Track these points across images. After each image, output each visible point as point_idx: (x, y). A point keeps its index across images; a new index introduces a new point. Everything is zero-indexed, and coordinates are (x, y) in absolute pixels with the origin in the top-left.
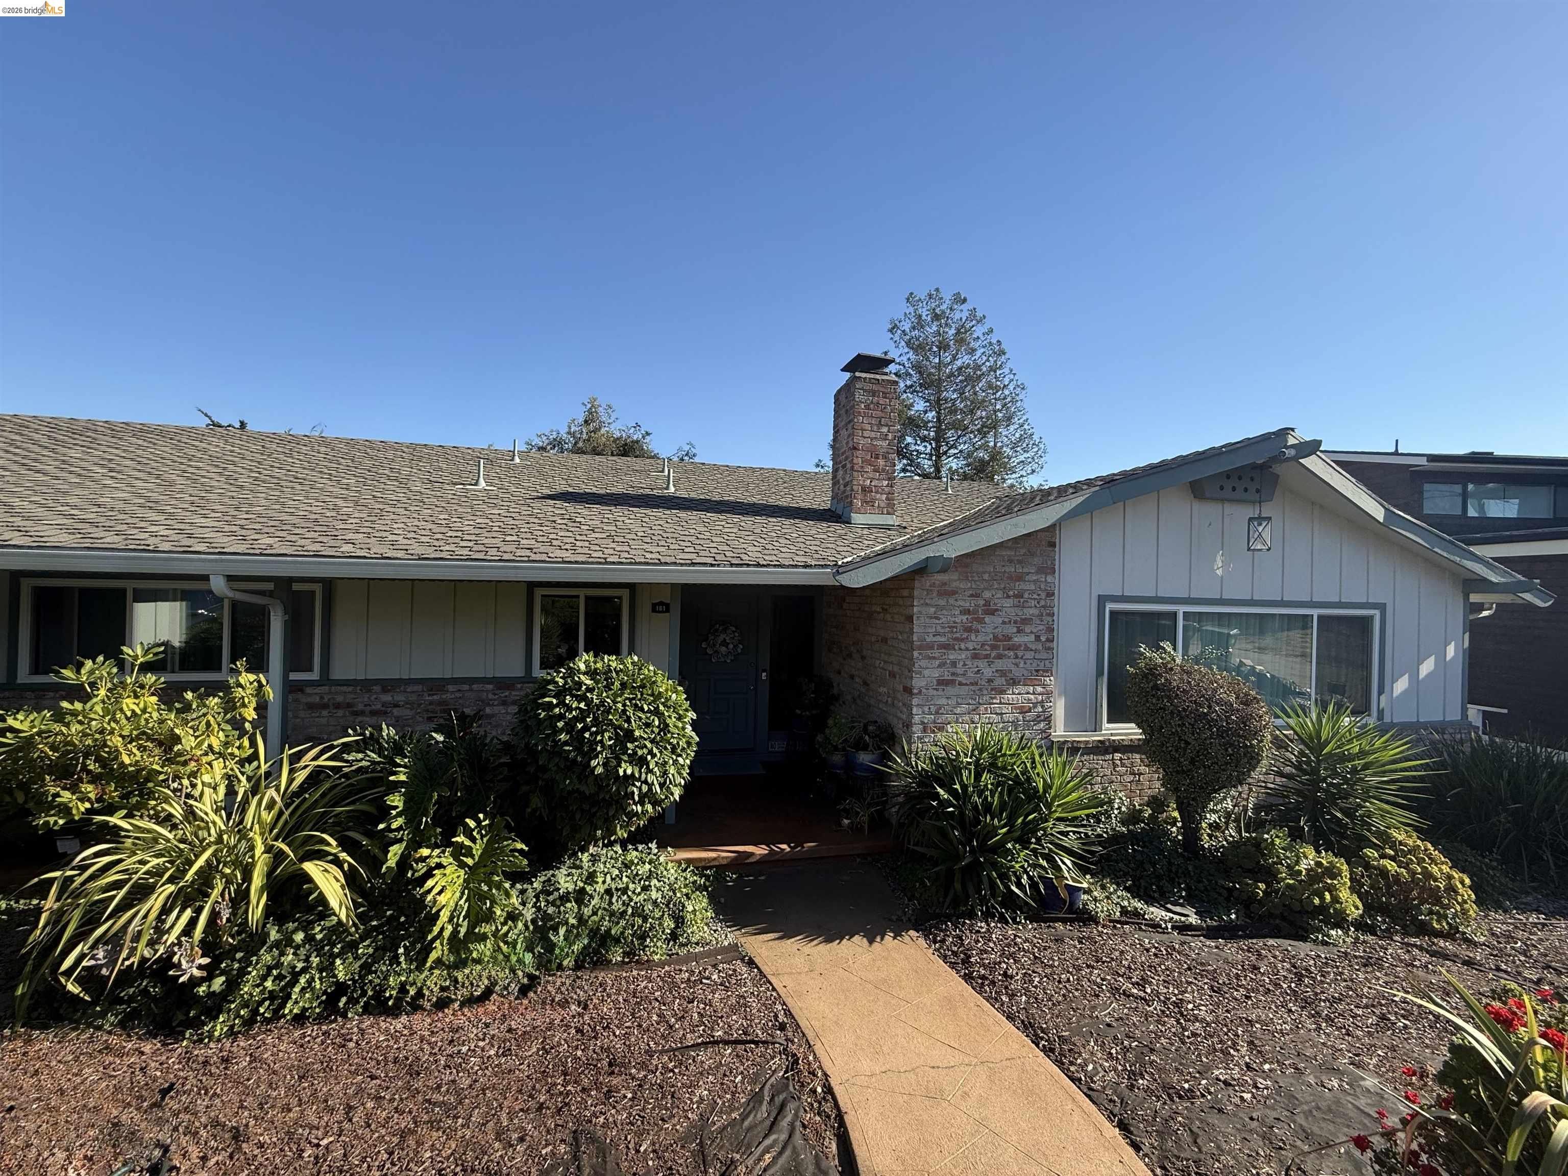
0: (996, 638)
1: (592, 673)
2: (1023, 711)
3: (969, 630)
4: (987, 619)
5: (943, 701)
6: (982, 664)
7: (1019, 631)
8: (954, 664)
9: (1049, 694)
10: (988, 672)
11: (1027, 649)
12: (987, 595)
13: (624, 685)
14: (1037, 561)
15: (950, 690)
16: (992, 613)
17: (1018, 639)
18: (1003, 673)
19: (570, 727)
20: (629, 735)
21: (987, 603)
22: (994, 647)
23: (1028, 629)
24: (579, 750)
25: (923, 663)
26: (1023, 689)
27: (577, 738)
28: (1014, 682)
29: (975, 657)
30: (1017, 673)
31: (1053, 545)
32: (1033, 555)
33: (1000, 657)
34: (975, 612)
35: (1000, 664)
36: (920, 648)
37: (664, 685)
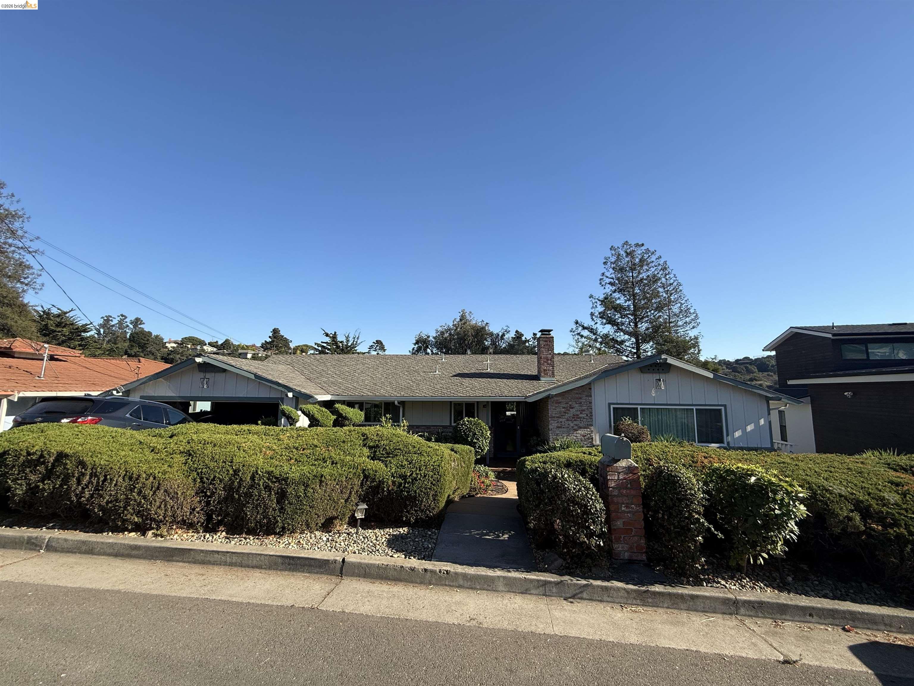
0: (574, 415)
1: (468, 421)
2: (584, 436)
3: (565, 413)
4: (571, 410)
5: (558, 432)
6: (570, 422)
7: (581, 413)
8: (561, 422)
9: (592, 431)
10: (572, 425)
11: (584, 418)
12: (570, 403)
13: (474, 424)
14: (586, 393)
15: (560, 429)
16: (572, 408)
17: (581, 415)
18: (576, 425)
19: (464, 431)
20: (475, 434)
21: (570, 405)
22: (573, 418)
23: (584, 413)
24: (466, 436)
25: (552, 422)
26: (584, 430)
27: (465, 434)
28: (580, 428)
29: (568, 420)
30: (581, 425)
31: (590, 389)
32: (584, 391)
33: (575, 420)
34: (567, 408)
35: (575, 422)
36: (551, 417)
37: (483, 424)
